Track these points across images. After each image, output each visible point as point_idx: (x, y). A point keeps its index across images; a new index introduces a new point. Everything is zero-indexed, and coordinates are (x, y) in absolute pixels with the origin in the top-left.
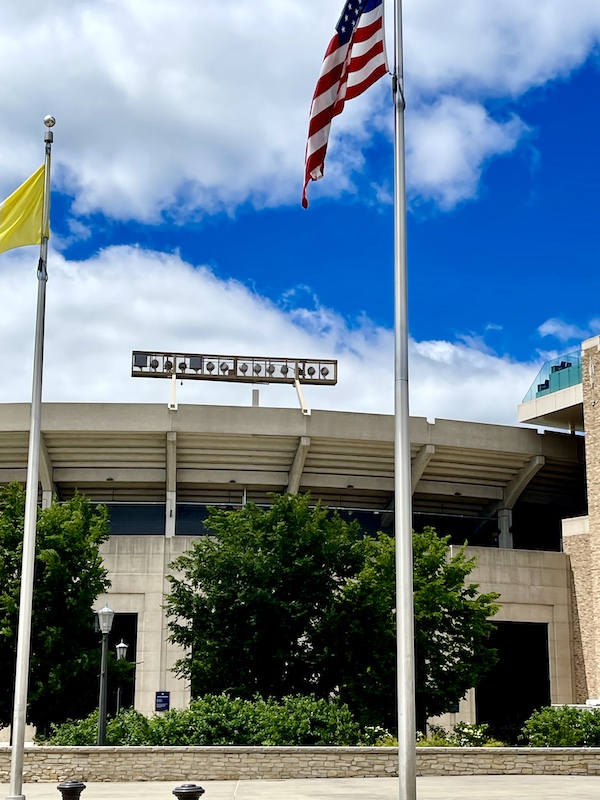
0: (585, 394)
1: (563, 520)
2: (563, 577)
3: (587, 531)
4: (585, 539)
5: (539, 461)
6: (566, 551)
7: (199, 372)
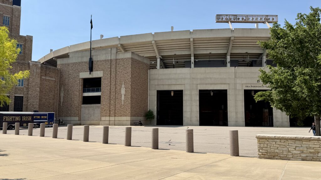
7: (236, 20)
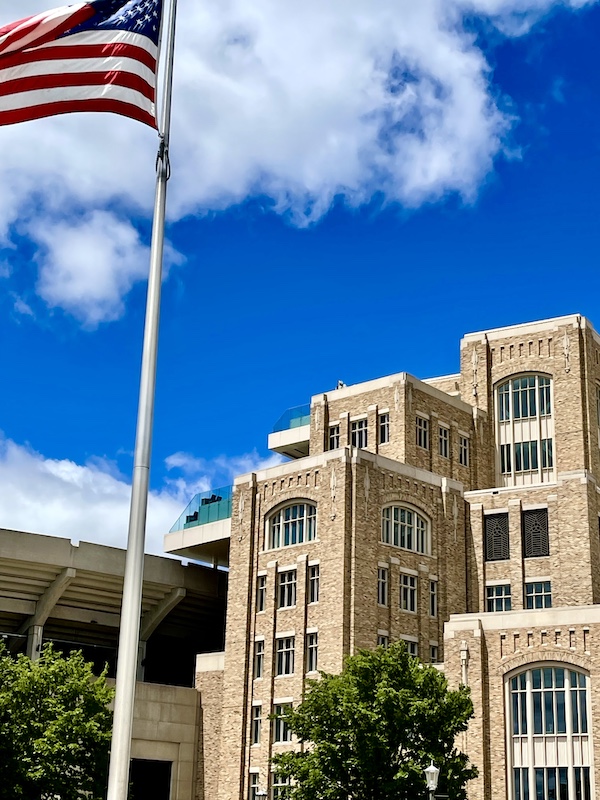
0: (233, 529)
1: (198, 656)
2: (192, 714)
3: (222, 668)
4: (219, 676)
5: (180, 593)
6: (198, 686)
